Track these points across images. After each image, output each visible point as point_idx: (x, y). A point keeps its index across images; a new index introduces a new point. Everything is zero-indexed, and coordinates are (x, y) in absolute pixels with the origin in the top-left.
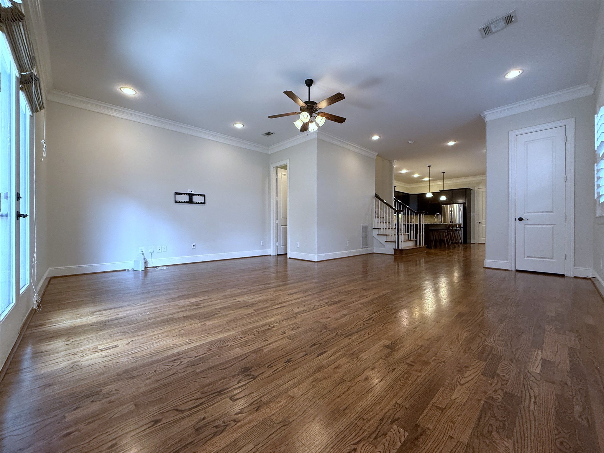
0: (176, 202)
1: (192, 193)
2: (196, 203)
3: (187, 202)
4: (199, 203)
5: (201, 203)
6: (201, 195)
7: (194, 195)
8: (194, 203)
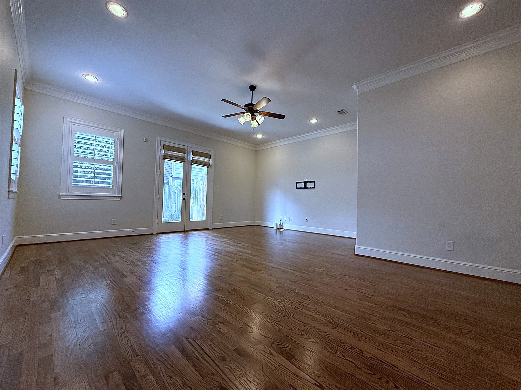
0: (297, 188)
1: (307, 181)
2: (309, 188)
3: (303, 188)
4: (310, 188)
5: (312, 188)
6: (312, 182)
7: (307, 182)
8: (308, 188)
